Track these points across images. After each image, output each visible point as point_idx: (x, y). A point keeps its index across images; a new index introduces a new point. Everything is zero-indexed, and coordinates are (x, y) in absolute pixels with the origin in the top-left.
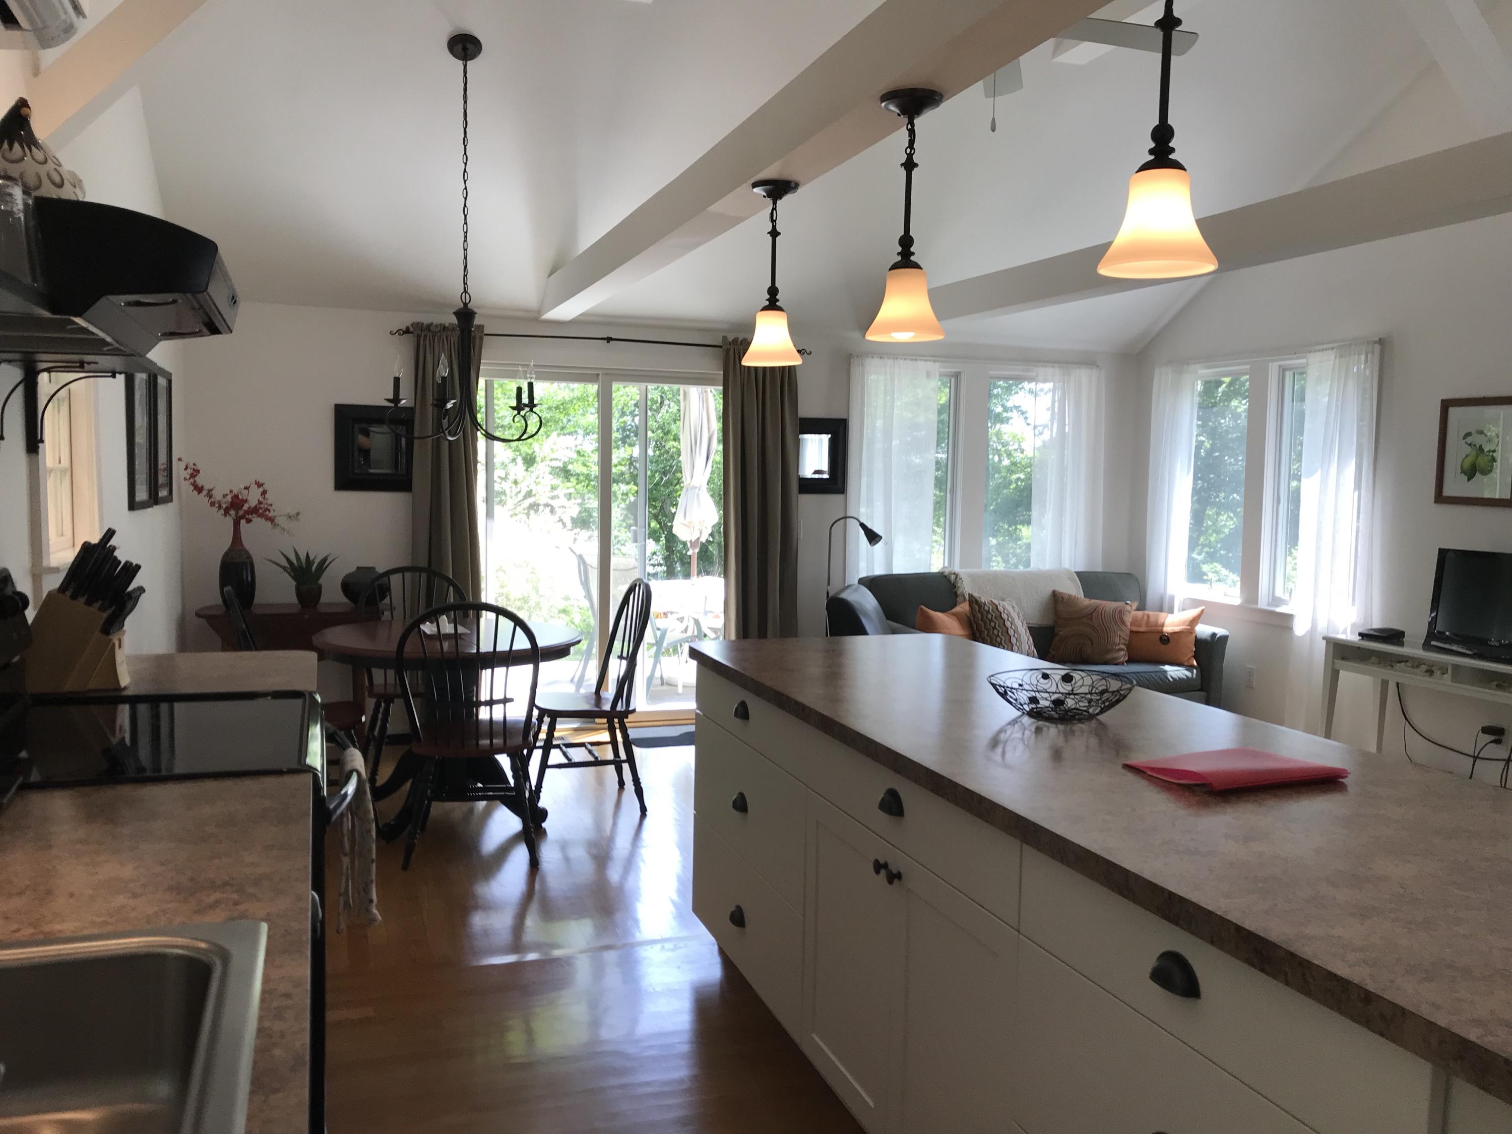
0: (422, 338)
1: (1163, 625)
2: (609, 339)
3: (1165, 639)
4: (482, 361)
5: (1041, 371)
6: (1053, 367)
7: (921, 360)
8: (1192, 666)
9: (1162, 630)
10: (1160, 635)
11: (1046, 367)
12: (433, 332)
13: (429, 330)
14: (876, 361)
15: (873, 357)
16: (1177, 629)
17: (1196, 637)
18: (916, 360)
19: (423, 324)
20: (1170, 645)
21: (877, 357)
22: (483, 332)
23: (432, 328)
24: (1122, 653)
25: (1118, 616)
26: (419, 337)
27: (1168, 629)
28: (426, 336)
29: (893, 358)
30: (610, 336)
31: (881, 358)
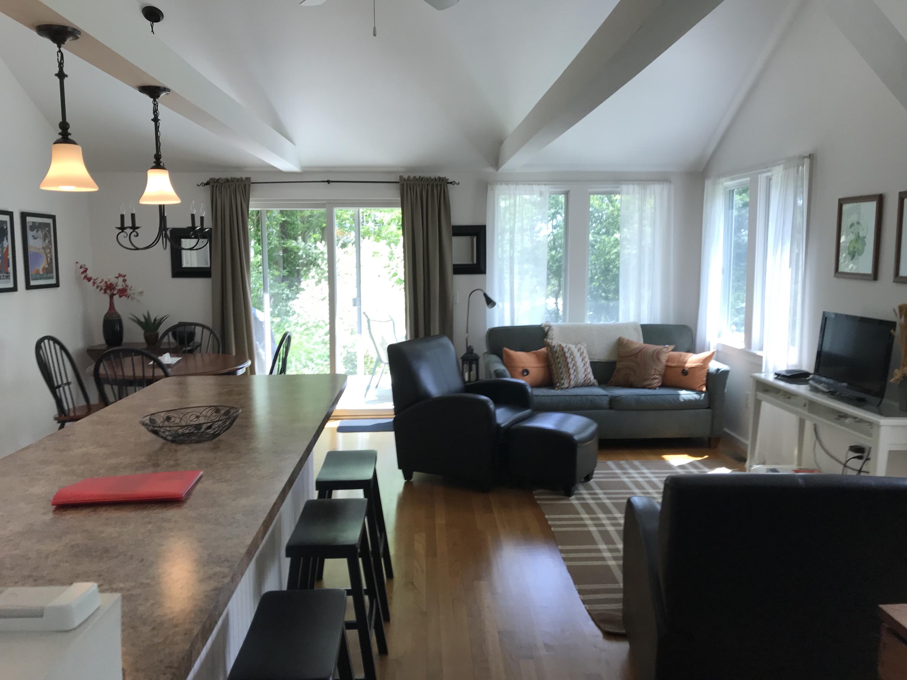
0: (215, 187)
1: (685, 363)
2: (329, 182)
3: (685, 372)
4: (250, 199)
5: (624, 188)
6: (633, 184)
7: (535, 184)
8: (702, 392)
9: (684, 365)
10: (682, 369)
11: (628, 184)
12: (221, 183)
13: (219, 182)
14: (504, 187)
15: (501, 184)
16: (694, 365)
17: (708, 370)
18: (532, 184)
19: (215, 179)
20: (687, 376)
21: (504, 184)
22: (250, 182)
23: (220, 181)
24: (656, 381)
25: (656, 356)
26: (213, 186)
27: (688, 365)
28: (217, 186)
29: (515, 184)
30: (329, 179)
31: (507, 184)
